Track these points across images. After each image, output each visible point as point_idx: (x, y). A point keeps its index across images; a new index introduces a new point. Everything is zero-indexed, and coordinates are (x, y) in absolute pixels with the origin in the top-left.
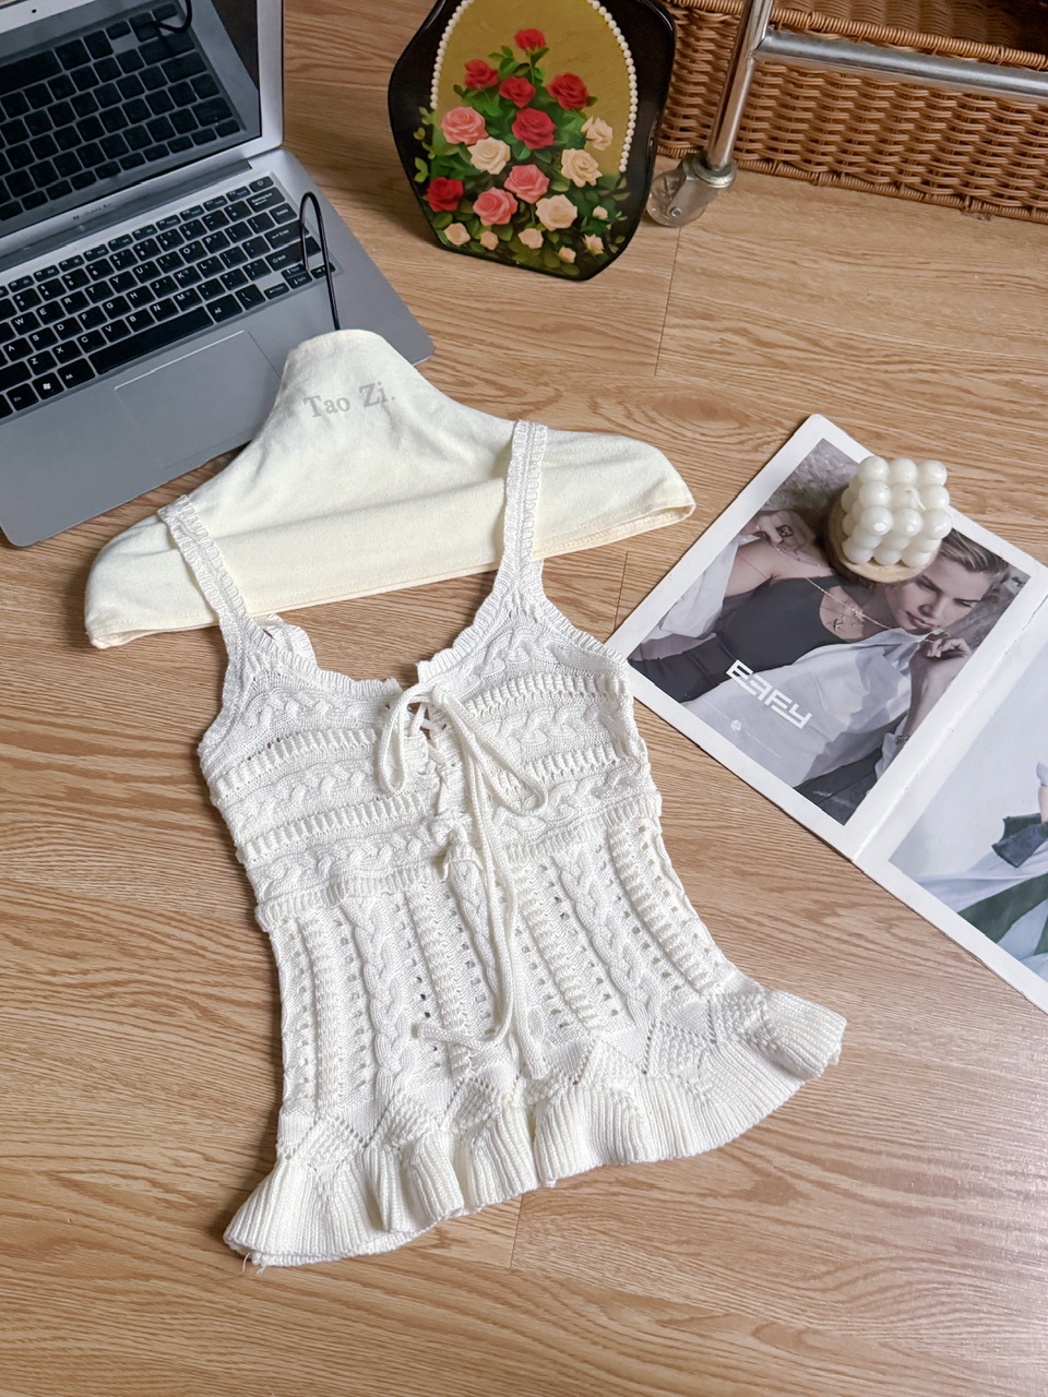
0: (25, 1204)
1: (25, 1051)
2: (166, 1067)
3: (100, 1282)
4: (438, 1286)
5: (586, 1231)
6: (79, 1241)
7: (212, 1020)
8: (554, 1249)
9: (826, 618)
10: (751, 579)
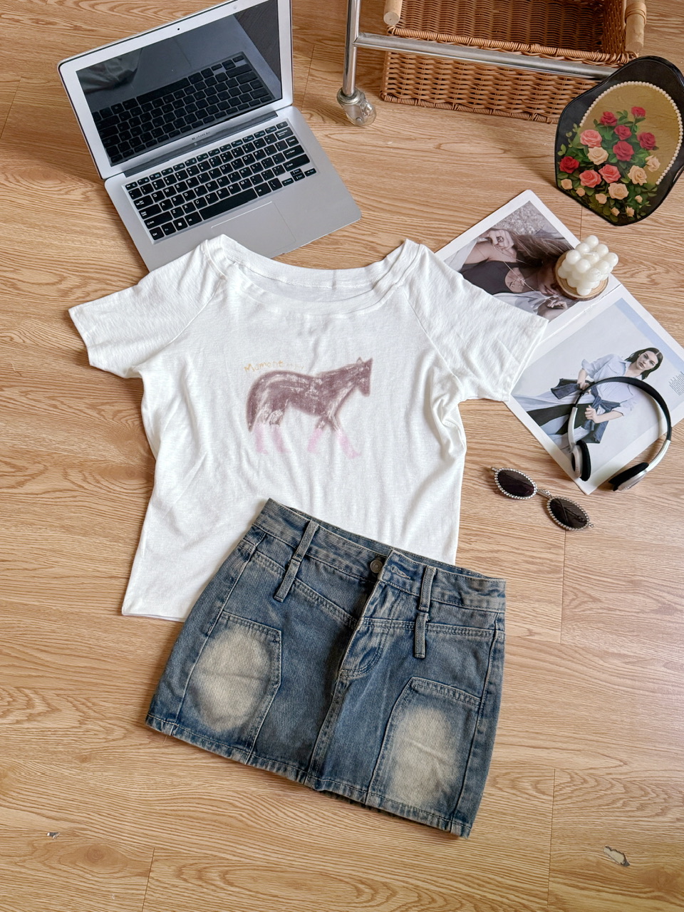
4: (531, 651)
5: (590, 628)
8: (578, 636)
9: (507, 280)
10: (478, 258)
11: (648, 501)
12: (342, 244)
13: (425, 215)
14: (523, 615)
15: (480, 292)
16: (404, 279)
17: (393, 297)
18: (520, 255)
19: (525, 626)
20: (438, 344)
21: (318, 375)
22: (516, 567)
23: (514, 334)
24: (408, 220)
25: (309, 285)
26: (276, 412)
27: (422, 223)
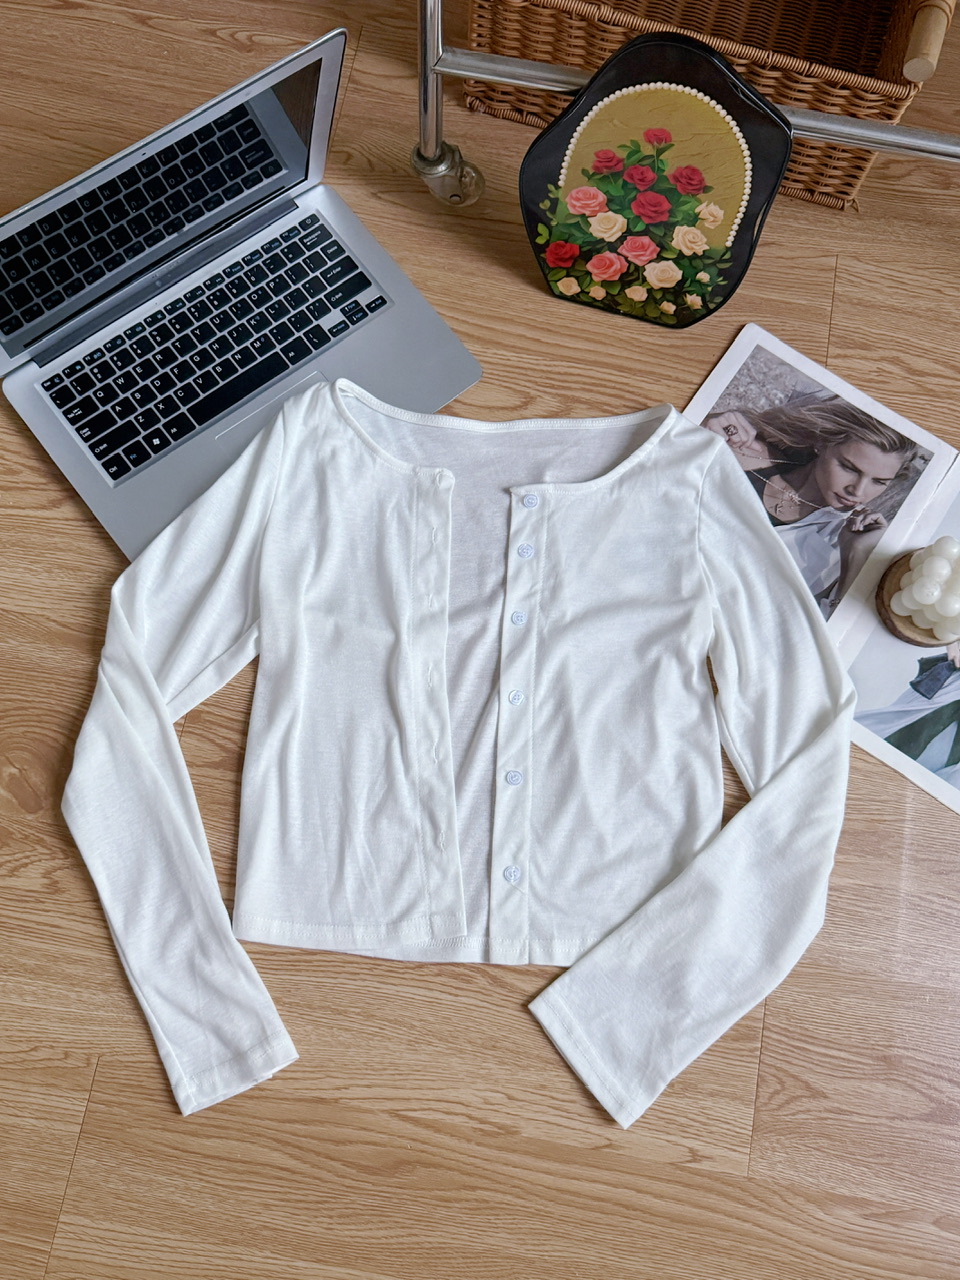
0: (375, 1134)
1: (358, 1014)
2: (470, 1024)
3: (439, 1193)
4: (694, 1191)
5: (804, 1148)
6: (418, 1162)
7: (501, 986)
8: (780, 1162)
9: (768, 503)
11: (923, 903)
13: (544, 349)
14: (683, 1120)
19: (684, 1142)
27: (537, 365)
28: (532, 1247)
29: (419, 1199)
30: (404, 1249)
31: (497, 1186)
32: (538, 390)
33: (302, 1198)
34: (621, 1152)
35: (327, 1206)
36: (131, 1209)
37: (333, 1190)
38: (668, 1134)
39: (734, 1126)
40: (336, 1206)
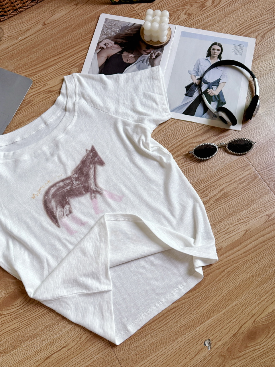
9: (125, 60)
10: (103, 60)
12: (33, 101)
13: (62, 59)
14: (258, 210)
15: (118, 76)
16: (77, 96)
17: (79, 108)
18: (121, 45)
19: (263, 215)
20: (118, 115)
21: (72, 173)
22: (237, 190)
23: (149, 84)
24: (56, 67)
25: (33, 133)
26: (66, 207)
27: (64, 63)
28: (250, 272)
29: (213, 286)
30: (220, 301)
31: (229, 265)
32: (70, 69)
33: (184, 312)
34: (251, 230)
35: (191, 308)
36: (142, 355)
37: (189, 303)
38: (258, 216)
39: (272, 201)
40: (194, 306)
